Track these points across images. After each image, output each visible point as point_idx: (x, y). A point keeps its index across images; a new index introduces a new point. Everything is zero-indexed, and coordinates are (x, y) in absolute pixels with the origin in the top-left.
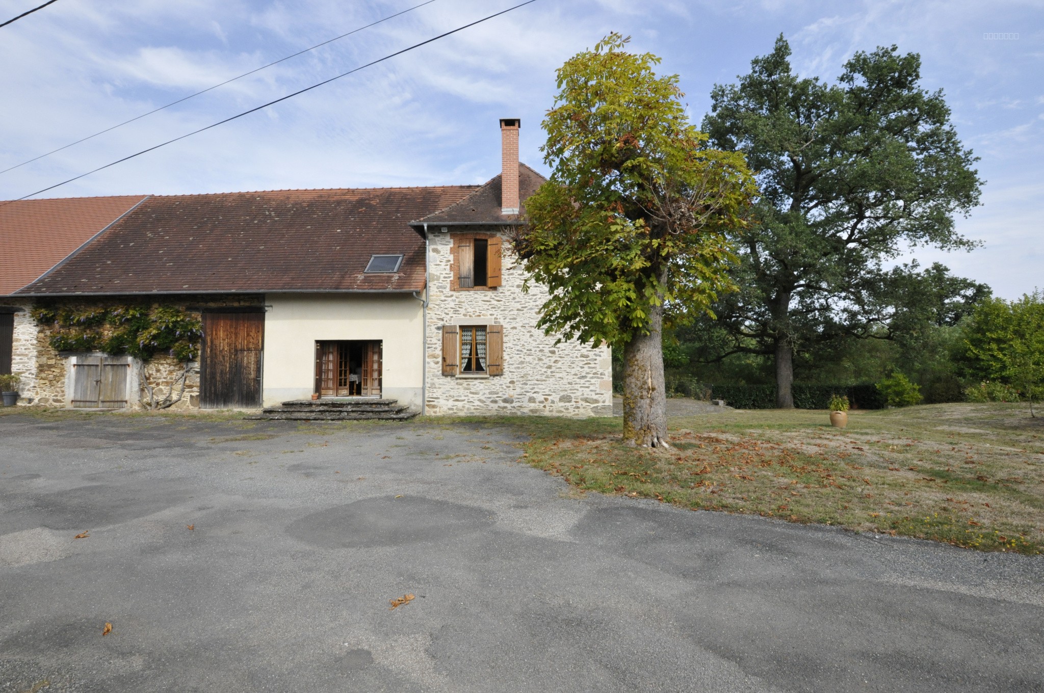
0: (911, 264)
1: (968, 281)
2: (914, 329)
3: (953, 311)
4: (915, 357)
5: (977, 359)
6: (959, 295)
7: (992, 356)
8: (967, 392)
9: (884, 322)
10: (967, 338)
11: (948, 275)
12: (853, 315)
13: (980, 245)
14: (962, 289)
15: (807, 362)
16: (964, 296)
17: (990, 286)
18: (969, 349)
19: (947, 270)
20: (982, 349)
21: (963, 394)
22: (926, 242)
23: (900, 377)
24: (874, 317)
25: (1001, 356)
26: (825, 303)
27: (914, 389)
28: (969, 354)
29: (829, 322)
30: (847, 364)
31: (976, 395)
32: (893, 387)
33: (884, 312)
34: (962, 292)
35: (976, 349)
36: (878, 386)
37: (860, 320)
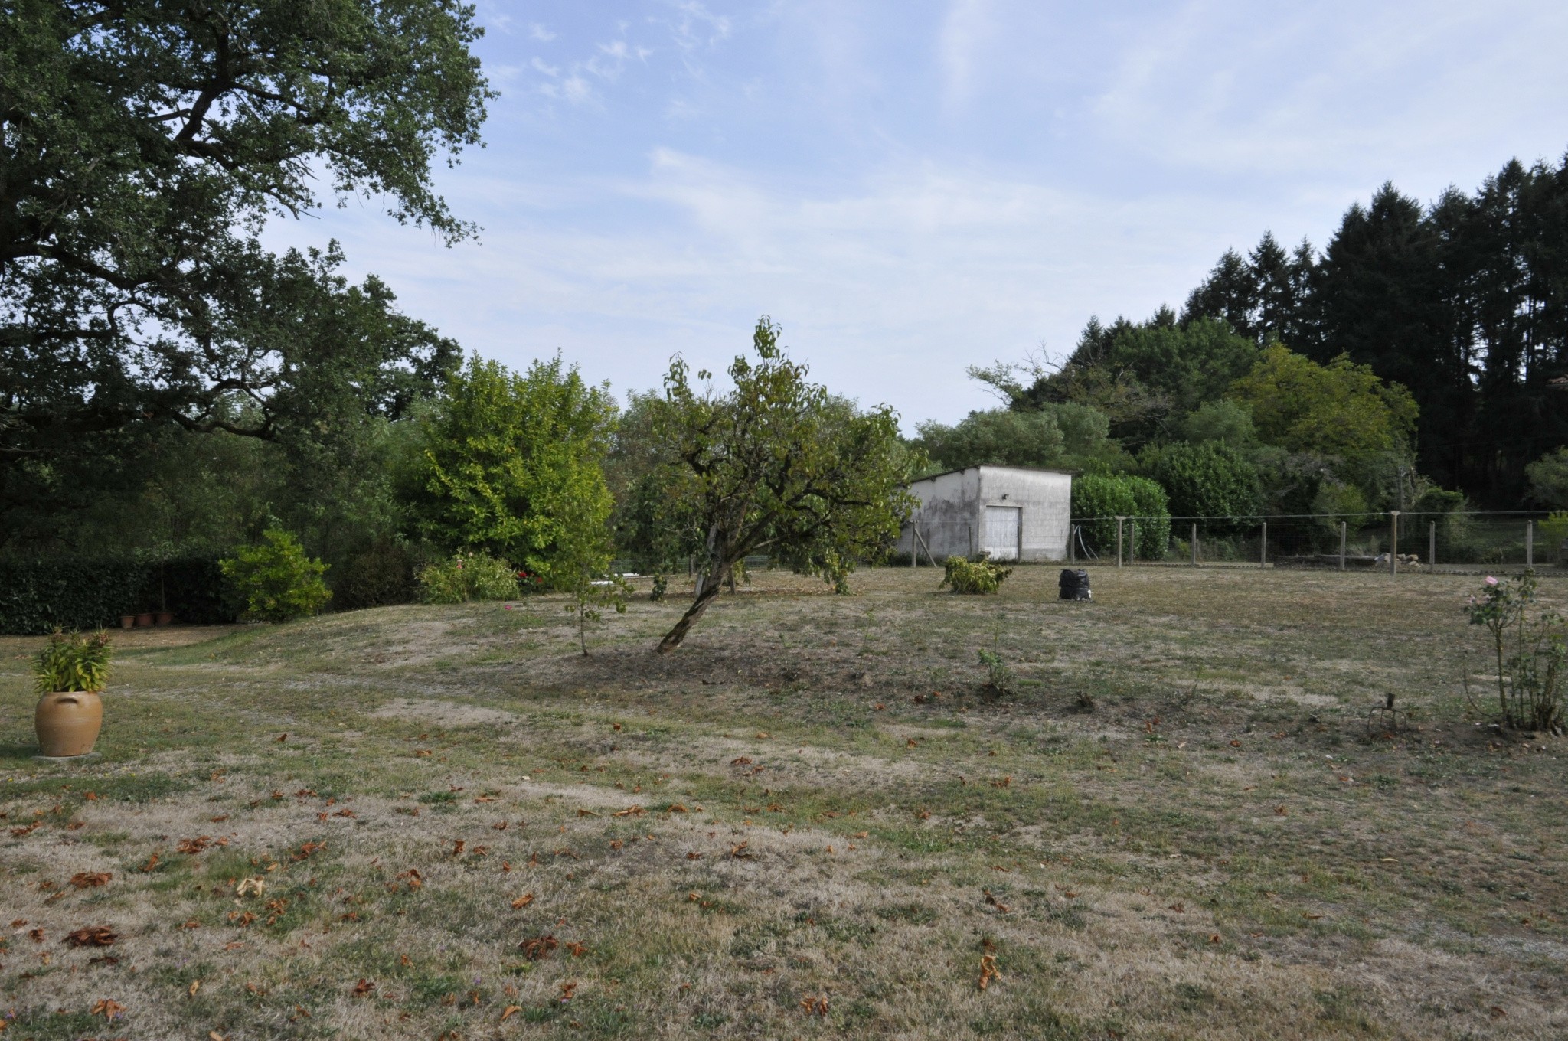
0: (325, 252)
1: (426, 329)
2: (323, 417)
3: (393, 390)
4: (320, 486)
5: (447, 498)
6: (408, 357)
7: (473, 491)
8: (425, 577)
9: (255, 392)
10: (433, 446)
11: (393, 308)
12: (178, 362)
13: (472, 234)
14: (413, 345)
15: (43, 490)
16: (416, 361)
17: (461, 345)
18: (434, 474)
19: (391, 296)
20: (457, 474)
21: (417, 583)
22: (374, 186)
23: (283, 538)
24: (232, 376)
25: (488, 493)
26: (105, 317)
27: (315, 573)
28: (433, 486)
29: (110, 374)
30: (154, 496)
31: (442, 585)
32: (264, 569)
33: (256, 367)
34: (413, 350)
35: (446, 473)
36: (225, 566)
37: (195, 378)
